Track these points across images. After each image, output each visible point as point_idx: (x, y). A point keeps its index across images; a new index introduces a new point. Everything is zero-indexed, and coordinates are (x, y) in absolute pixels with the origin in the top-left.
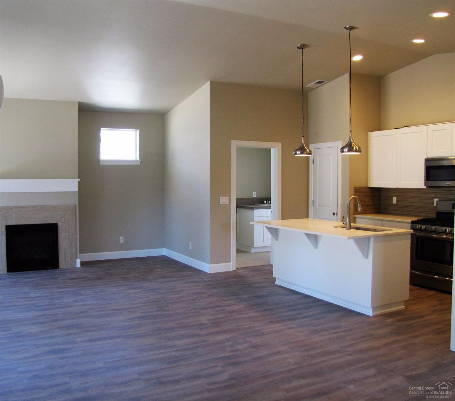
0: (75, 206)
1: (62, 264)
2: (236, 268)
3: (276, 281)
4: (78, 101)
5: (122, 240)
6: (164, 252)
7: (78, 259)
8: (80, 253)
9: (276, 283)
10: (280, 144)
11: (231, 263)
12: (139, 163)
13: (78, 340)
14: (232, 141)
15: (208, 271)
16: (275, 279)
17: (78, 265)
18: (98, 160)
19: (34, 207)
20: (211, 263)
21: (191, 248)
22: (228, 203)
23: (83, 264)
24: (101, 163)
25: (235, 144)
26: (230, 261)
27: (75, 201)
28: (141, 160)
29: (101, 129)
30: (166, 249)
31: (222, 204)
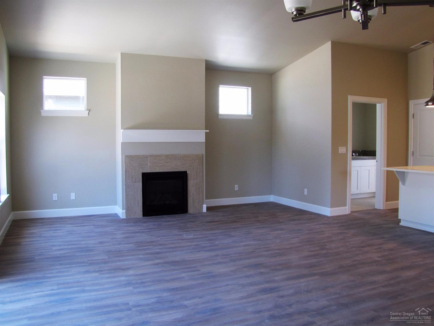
0: (203, 155)
1: (191, 209)
2: (351, 212)
3: (400, 222)
4: (205, 59)
5: (236, 188)
6: (272, 198)
7: (204, 204)
8: (206, 199)
9: (400, 224)
10: (386, 100)
11: (347, 207)
12: (252, 118)
13: (276, 278)
14: (349, 96)
15: (329, 214)
16: (400, 221)
17: (205, 210)
18: (217, 114)
19: (167, 156)
20: (332, 206)
21: (306, 193)
22: (345, 153)
23: (208, 209)
24: (220, 117)
25: (351, 99)
26: (346, 206)
27: (202, 151)
28: (253, 115)
29: (220, 86)
30: (274, 196)
31: (341, 153)
